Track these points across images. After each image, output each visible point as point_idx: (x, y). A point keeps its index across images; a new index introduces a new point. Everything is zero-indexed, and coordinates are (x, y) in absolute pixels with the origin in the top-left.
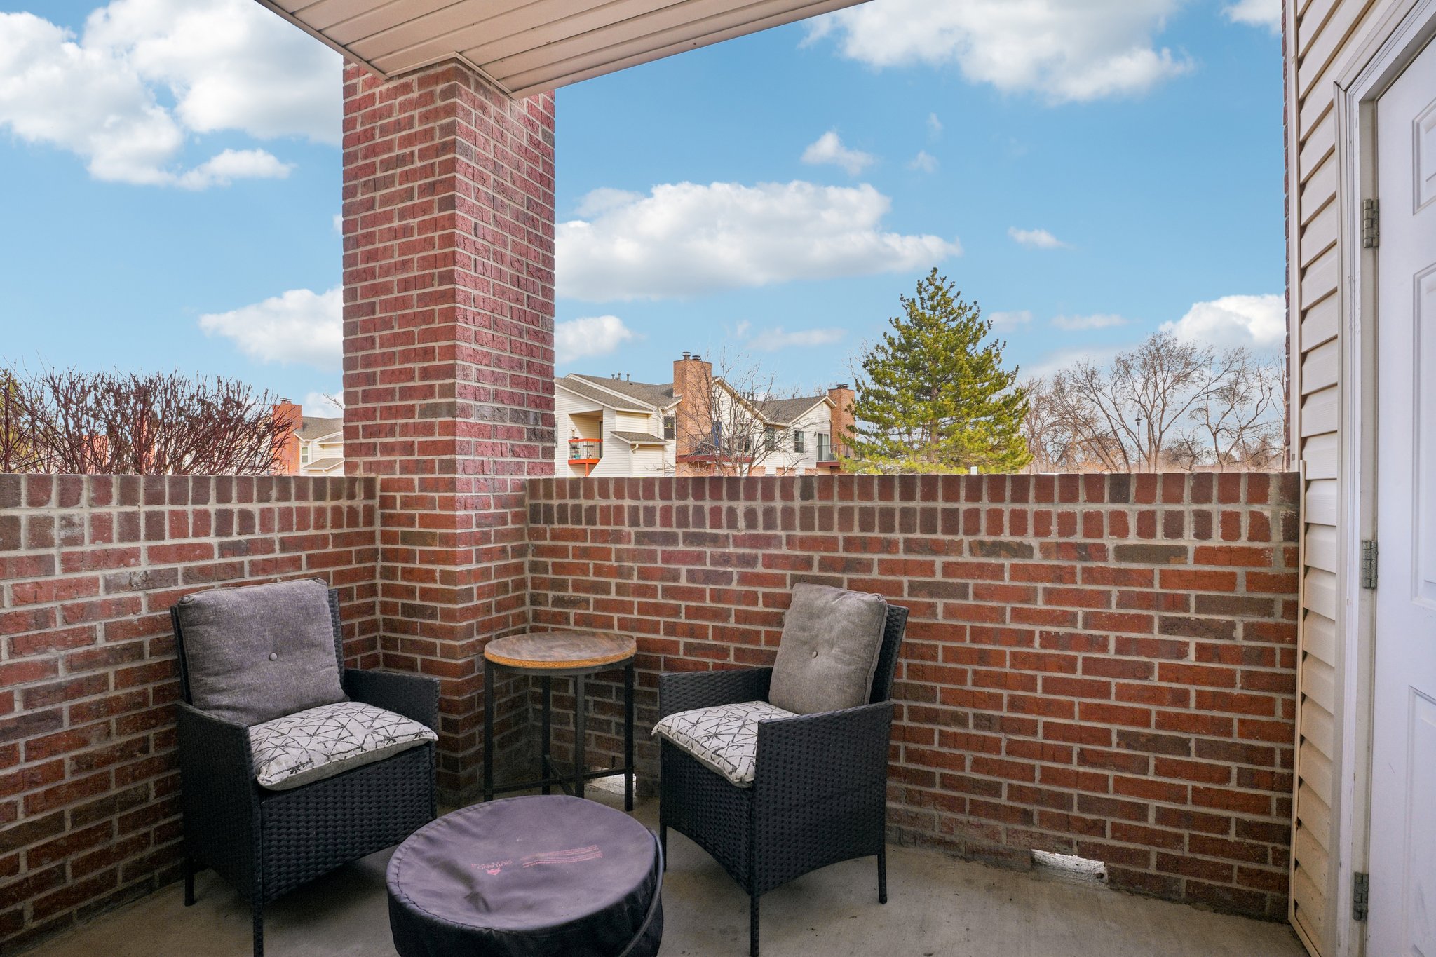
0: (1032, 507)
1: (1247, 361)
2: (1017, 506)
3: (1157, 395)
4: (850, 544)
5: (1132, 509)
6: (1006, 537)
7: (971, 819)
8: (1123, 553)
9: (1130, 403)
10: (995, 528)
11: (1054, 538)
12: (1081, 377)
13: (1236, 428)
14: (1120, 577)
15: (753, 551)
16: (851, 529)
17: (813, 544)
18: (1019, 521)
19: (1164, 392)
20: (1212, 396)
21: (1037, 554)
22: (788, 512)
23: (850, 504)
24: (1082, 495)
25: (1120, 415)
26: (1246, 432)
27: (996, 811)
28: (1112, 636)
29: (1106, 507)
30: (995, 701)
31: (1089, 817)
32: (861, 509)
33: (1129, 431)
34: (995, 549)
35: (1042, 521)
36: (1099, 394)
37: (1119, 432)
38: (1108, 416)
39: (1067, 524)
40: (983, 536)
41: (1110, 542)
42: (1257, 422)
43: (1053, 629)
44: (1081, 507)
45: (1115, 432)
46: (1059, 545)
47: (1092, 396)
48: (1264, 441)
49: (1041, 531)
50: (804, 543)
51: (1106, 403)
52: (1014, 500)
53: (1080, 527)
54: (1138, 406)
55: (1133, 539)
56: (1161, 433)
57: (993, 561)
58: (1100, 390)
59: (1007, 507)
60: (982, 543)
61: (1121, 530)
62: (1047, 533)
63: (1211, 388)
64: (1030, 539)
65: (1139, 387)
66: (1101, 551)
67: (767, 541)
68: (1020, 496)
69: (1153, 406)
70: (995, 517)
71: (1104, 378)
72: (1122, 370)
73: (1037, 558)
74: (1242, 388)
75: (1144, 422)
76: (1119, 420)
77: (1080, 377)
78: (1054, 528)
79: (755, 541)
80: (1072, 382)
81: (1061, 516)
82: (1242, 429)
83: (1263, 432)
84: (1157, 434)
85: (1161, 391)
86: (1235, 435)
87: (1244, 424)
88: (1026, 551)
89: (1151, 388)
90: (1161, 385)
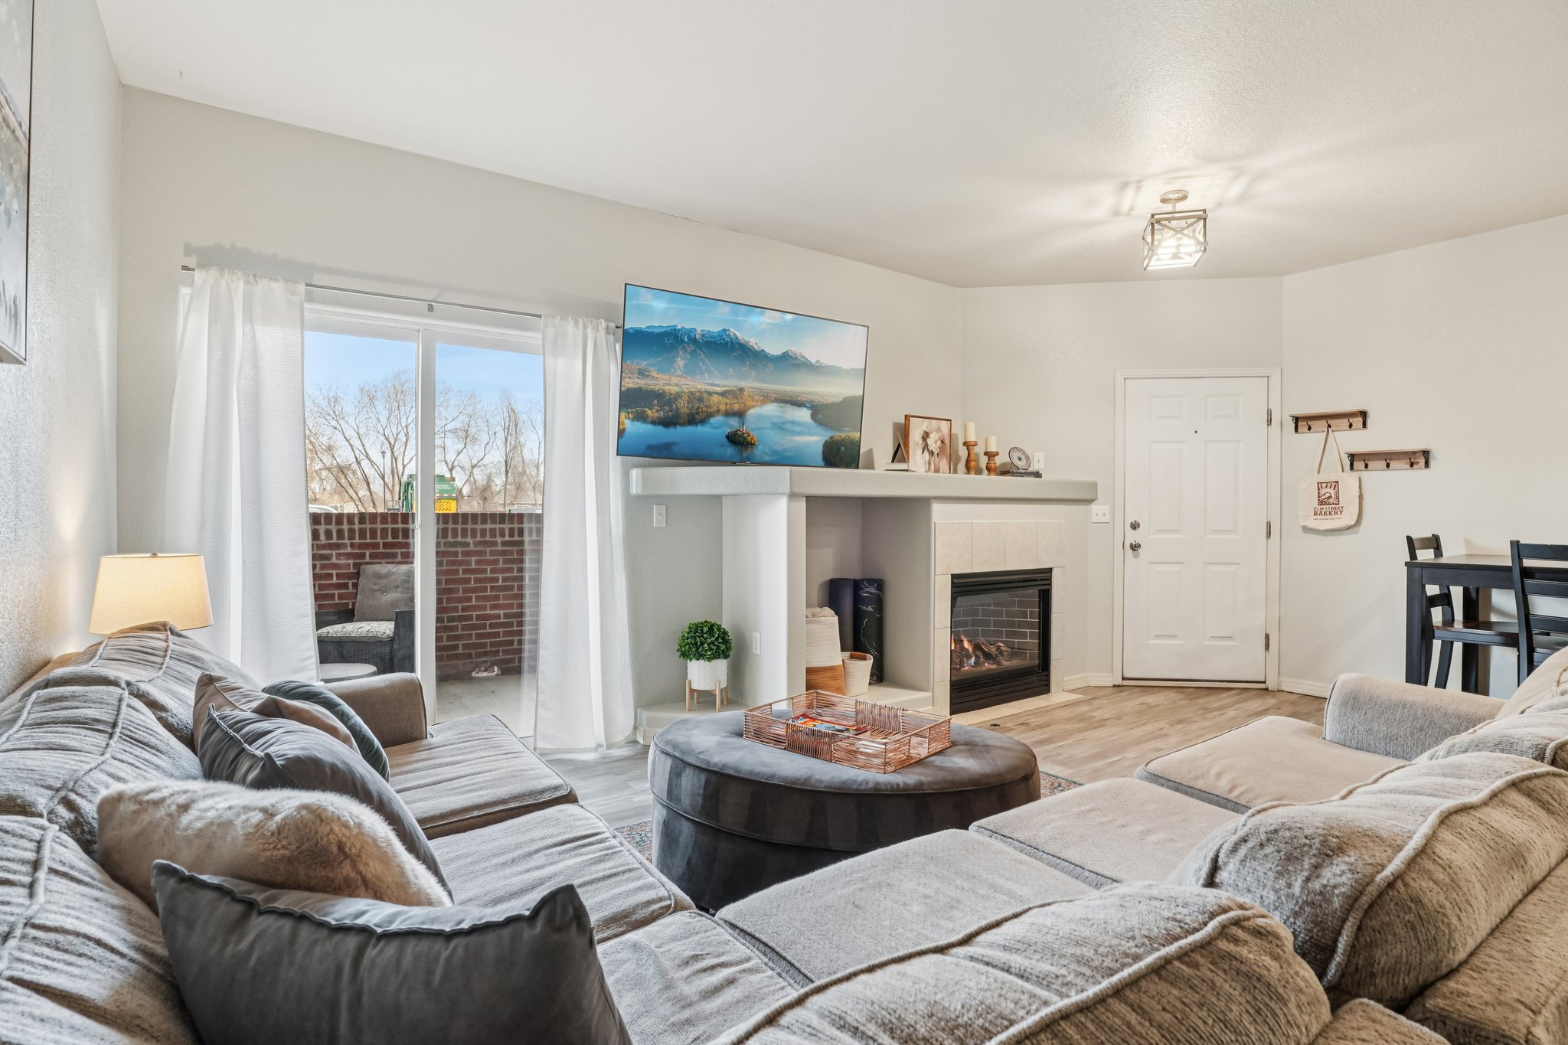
0: (469, 526)
1: (478, 407)
2: (464, 526)
3: (400, 428)
4: (386, 545)
5: (506, 527)
6: (459, 539)
7: (447, 663)
8: (504, 544)
9: (373, 436)
10: (455, 535)
11: (479, 538)
12: (324, 403)
13: (468, 466)
14: (503, 553)
15: (330, 552)
16: (387, 538)
17: (367, 546)
18: (464, 533)
19: (407, 426)
20: (449, 435)
21: (472, 546)
22: (351, 531)
23: (386, 526)
24: (489, 521)
25: (363, 446)
26: (476, 471)
27: (457, 657)
28: (500, 576)
29: (497, 526)
30: (455, 609)
31: (494, 649)
32: (392, 529)
33: (372, 462)
34: (455, 544)
35: (474, 533)
36: (342, 422)
37: (363, 463)
38: (351, 446)
39: (483, 533)
40: (450, 539)
41: (499, 539)
42: (484, 461)
43: (478, 576)
44: (488, 526)
45: (358, 463)
46: (480, 542)
47: (334, 423)
48: (489, 479)
49: (474, 536)
50: (360, 546)
51: (350, 433)
52: (462, 524)
53: (488, 534)
54: (383, 438)
55: (507, 538)
56: (404, 466)
57: (454, 549)
58: (343, 418)
59: (459, 527)
60: (449, 542)
61: (503, 535)
62: (476, 537)
63: (450, 426)
64: (469, 540)
65: (384, 421)
66: (495, 543)
67: (338, 546)
68: (465, 522)
69: (396, 439)
70: (455, 531)
71: (348, 406)
72: (366, 400)
73: (472, 548)
74: (472, 430)
75: (388, 454)
76: (363, 451)
77: (322, 402)
78: (478, 535)
79: (331, 546)
80: (312, 406)
81: (481, 530)
82: (473, 467)
83: (488, 471)
84: (400, 467)
85: (404, 425)
86: (468, 473)
87: (474, 462)
88: (468, 544)
89: (393, 420)
90: (404, 420)
